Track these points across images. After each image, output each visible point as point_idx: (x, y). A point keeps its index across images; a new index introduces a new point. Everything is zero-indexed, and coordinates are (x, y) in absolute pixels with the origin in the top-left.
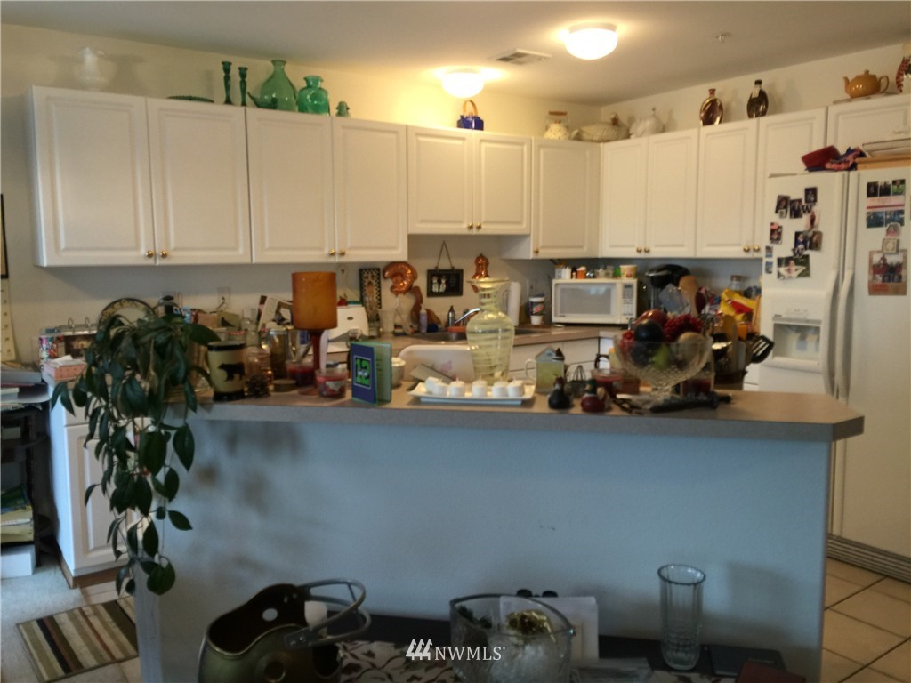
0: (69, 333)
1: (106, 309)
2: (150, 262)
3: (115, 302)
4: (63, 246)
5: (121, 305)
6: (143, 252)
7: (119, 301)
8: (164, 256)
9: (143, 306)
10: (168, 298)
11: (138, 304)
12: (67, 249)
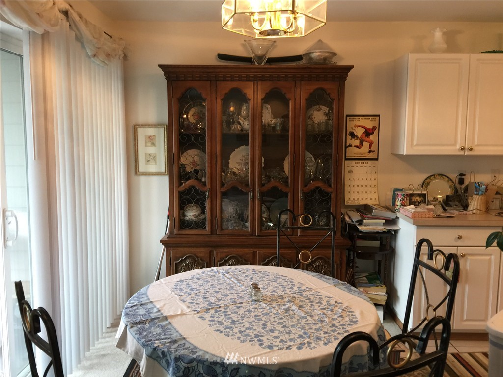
0: (411, 193)
1: (426, 179)
2: (462, 153)
3: (432, 176)
4: (415, 143)
5: (435, 178)
6: (458, 147)
7: (434, 175)
8: (471, 149)
9: (447, 179)
10: (461, 175)
11: (444, 177)
12: (416, 145)
